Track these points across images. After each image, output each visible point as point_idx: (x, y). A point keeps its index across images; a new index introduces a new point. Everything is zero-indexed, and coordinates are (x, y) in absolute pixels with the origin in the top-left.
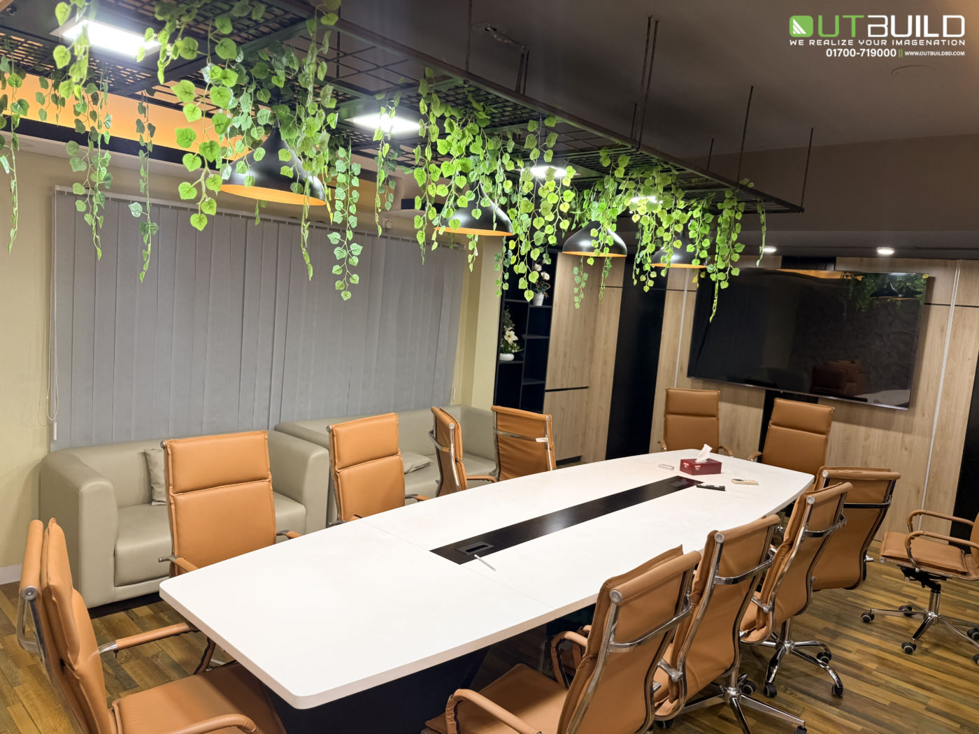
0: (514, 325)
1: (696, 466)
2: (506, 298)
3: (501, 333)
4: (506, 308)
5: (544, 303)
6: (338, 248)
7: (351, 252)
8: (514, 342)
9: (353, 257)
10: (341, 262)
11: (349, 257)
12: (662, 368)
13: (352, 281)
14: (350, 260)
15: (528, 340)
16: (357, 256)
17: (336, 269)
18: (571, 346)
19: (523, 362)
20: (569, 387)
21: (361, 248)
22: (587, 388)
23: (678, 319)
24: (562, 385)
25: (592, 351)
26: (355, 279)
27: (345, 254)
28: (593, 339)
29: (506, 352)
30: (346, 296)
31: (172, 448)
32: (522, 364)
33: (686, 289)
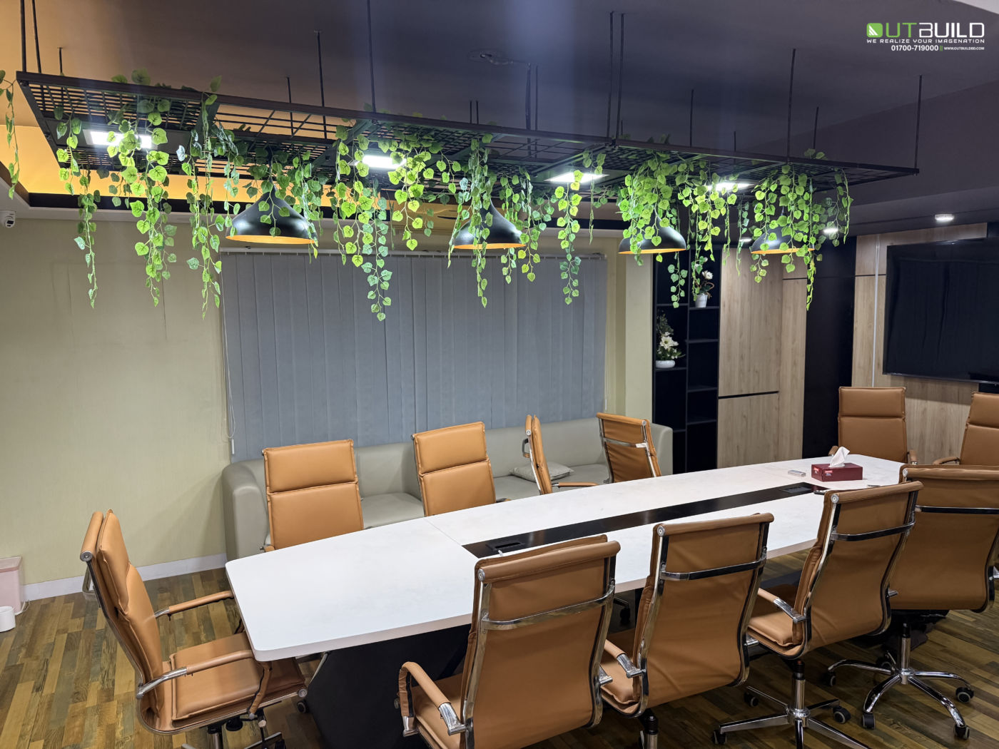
0: (672, 330)
1: (826, 472)
2: (658, 303)
3: (656, 339)
4: (660, 314)
5: (708, 304)
6: (370, 276)
7: (381, 278)
8: (674, 347)
9: (384, 283)
10: (373, 288)
11: (380, 283)
12: (857, 365)
13: (385, 304)
14: (381, 285)
15: (690, 344)
16: (388, 281)
17: (371, 295)
18: (750, 348)
19: (687, 368)
20: (751, 392)
21: (391, 273)
22: (776, 392)
23: (871, 308)
24: (742, 391)
25: (779, 352)
26: (388, 301)
27: (376, 280)
28: (779, 338)
29: (665, 359)
30: (382, 317)
31: (268, 455)
32: (685, 371)
33: (877, 274)
